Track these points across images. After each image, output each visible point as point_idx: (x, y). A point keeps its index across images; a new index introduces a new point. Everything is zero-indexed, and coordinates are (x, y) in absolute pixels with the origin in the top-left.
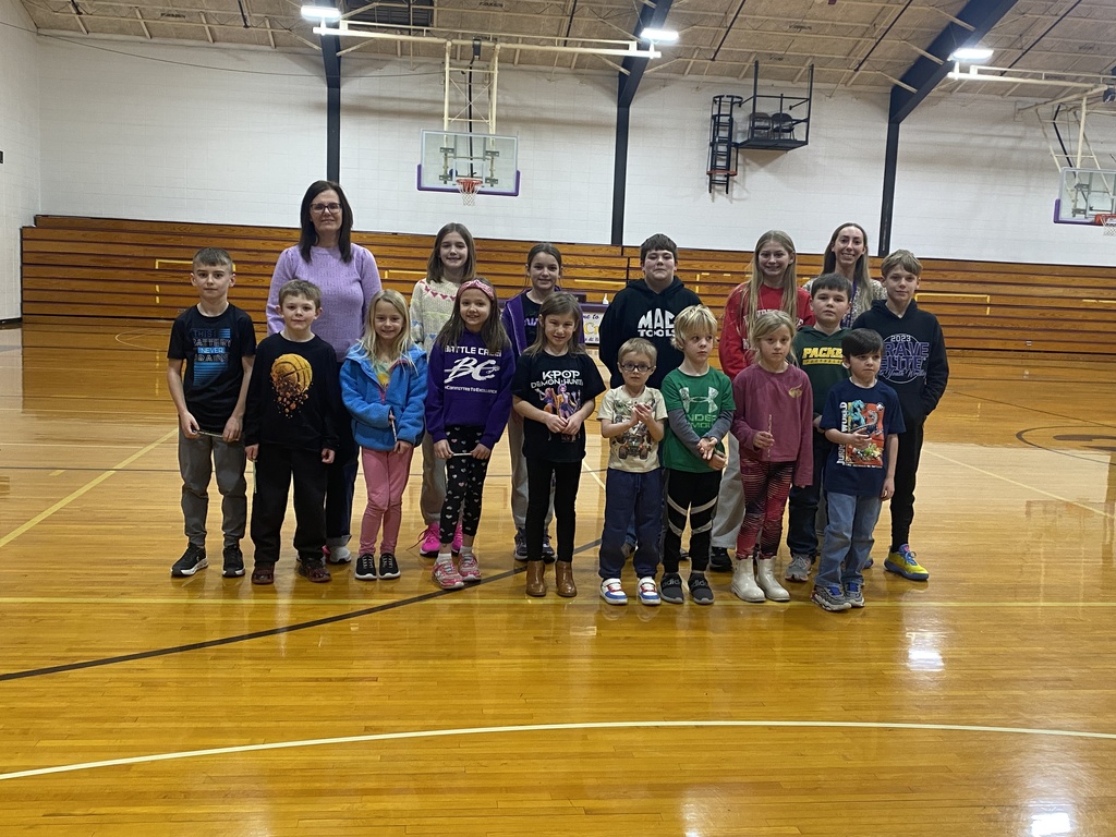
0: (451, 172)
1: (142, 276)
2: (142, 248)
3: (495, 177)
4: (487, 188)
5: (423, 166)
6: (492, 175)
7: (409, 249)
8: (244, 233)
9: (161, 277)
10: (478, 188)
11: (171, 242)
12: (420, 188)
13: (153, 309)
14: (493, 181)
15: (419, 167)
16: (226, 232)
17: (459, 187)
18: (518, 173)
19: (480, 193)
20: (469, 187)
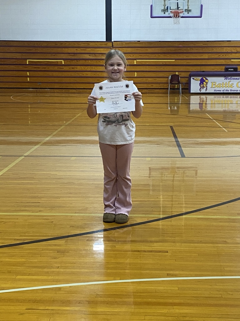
0: (167, 8)
1: (21, 68)
2: (20, 54)
3: (190, 9)
4: (186, 14)
5: (153, 6)
6: (188, 8)
7: (146, 49)
8: (67, 45)
9: (30, 68)
10: (181, 15)
11: (34, 51)
12: (152, 17)
13: (27, 84)
14: (188, 11)
15: (151, 6)
16: (59, 45)
17: (172, 15)
18: (202, 6)
19: (182, 17)
20: (176, 15)
